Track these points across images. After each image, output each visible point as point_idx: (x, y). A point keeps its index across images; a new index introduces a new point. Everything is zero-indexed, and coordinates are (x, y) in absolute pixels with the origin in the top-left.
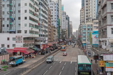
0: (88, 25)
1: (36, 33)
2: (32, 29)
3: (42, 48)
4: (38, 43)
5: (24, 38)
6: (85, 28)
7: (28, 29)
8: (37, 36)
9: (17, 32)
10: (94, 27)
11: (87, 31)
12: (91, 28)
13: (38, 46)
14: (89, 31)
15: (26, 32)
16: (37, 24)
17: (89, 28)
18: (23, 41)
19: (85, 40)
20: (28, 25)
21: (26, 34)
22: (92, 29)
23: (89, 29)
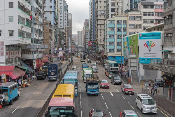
0: (119, 22)
1: (28, 35)
2: (23, 27)
3: (35, 66)
4: (29, 57)
5: (7, 46)
6: (112, 26)
7: (16, 27)
8: (28, 41)
10: (130, 25)
11: (116, 33)
12: (125, 26)
13: (29, 63)
14: (119, 33)
15: (11, 33)
16: (29, 18)
17: (119, 26)
18: (5, 53)
19: (112, 50)
20: (16, 19)
21: (11, 38)
22: (125, 29)
23: (119, 30)
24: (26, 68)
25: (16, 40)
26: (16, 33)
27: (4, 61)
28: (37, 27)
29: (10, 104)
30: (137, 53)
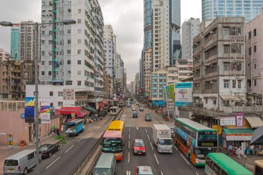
0: (161, 75)
1: (92, 85)
2: (88, 79)
3: (97, 108)
4: (93, 100)
5: (76, 93)
6: (156, 78)
7: (83, 78)
8: (92, 89)
9: (65, 83)
10: (169, 77)
11: (158, 83)
12: (165, 78)
13: (93, 105)
14: (161, 83)
15: (79, 83)
16: (93, 72)
17: (161, 78)
18: (74, 98)
19: (155, 96)
20: (83, 73)
21: (79, 87)
22: (165, 80)
23: (161, 80)
24: (91, 108)
25: (83, 88)
26: (83, 83)
27: (74, 103)
28: (99, 79)
29: (77, 135)
30: (174, 99)
